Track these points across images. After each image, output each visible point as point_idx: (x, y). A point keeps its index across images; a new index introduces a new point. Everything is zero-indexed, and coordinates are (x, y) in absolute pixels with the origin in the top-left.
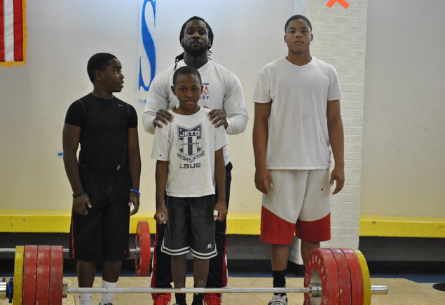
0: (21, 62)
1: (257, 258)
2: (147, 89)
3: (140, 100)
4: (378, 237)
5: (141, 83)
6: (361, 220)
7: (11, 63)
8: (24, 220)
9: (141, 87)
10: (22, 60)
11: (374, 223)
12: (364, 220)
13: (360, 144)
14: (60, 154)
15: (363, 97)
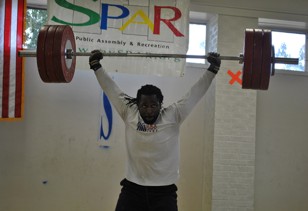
0: (20, 118)
2: (106, 138)
3: (101, 146)
5: (102, 134)
7: (12, 119)
9: (102, 137)
13: (253, 178)
14: (45, 183)
15: (255, 146)
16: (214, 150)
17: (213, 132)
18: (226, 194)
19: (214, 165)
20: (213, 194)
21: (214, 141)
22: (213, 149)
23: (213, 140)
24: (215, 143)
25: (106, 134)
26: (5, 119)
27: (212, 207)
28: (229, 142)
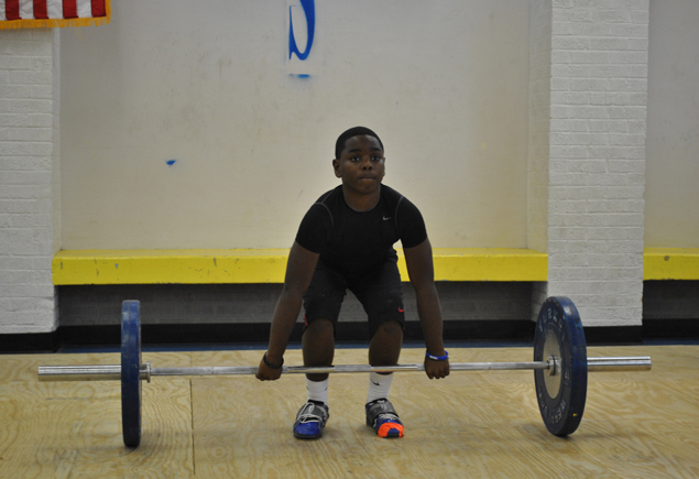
0: (104, 18)
1: (481, 318)
2: (302, 57)
3: (291, 75)
4: (673, 281)
5: (293, 47)
6: (645, 254)
7: (86, 20)
8: (117, 266)
9: (293, 54)
10: (104, 14)
11: (667, 258)
12: (651, 255)
13: (643, 133)
14: (171, 163)
15: (646, 59)
16: (553, 72)
17: (548, 31)
18: (581, 171)
19: (552, 106)
20: (551, 172)
21: (553, 51)
22: (550, 68)
23: (550, 49)
24: (553, 57)
25: (302, 48)
26: (71, 20)
27: (550, 201)
28: (585, 51)
